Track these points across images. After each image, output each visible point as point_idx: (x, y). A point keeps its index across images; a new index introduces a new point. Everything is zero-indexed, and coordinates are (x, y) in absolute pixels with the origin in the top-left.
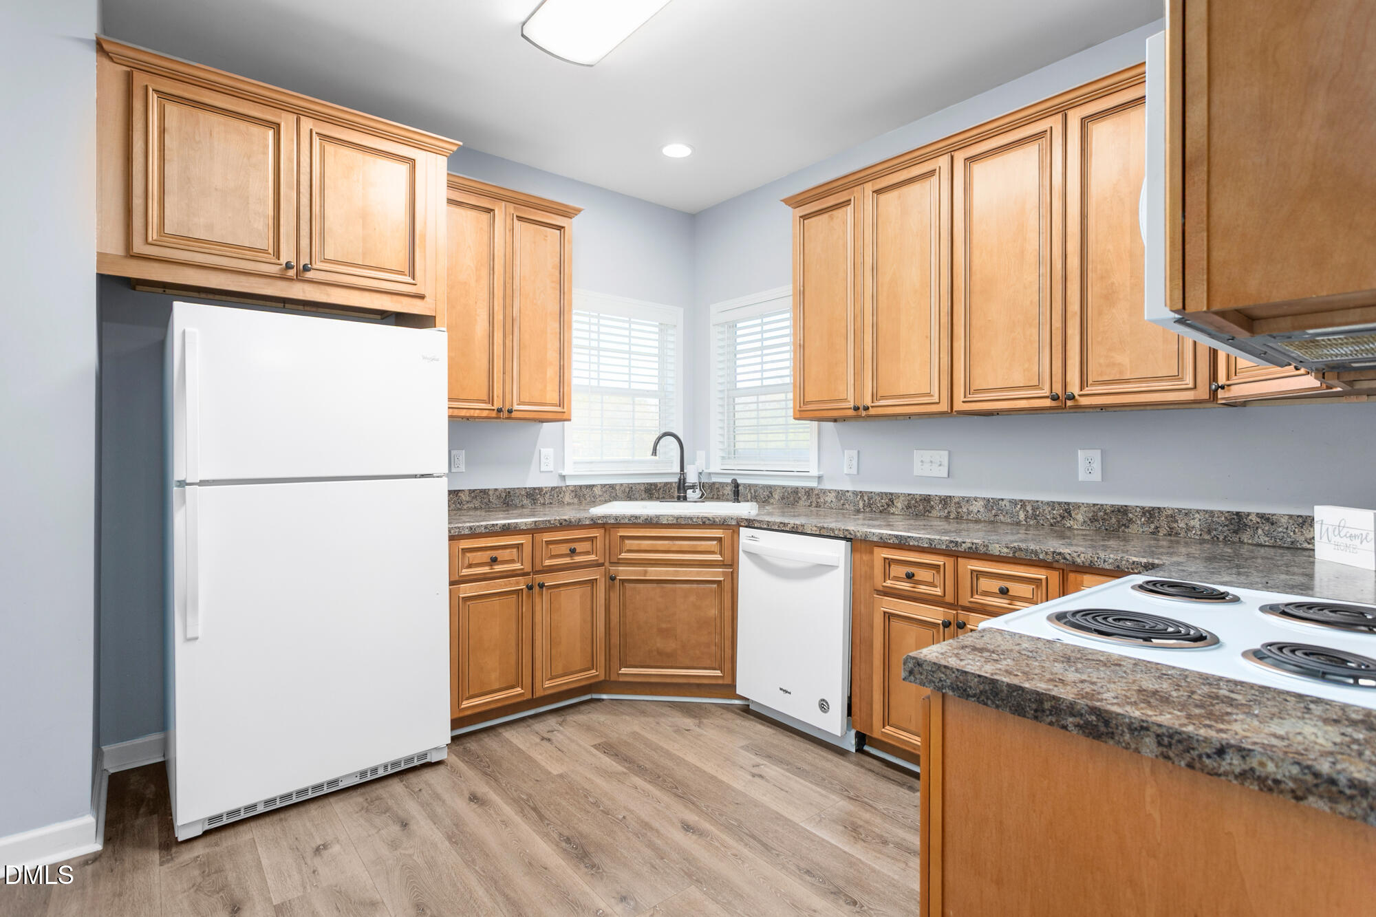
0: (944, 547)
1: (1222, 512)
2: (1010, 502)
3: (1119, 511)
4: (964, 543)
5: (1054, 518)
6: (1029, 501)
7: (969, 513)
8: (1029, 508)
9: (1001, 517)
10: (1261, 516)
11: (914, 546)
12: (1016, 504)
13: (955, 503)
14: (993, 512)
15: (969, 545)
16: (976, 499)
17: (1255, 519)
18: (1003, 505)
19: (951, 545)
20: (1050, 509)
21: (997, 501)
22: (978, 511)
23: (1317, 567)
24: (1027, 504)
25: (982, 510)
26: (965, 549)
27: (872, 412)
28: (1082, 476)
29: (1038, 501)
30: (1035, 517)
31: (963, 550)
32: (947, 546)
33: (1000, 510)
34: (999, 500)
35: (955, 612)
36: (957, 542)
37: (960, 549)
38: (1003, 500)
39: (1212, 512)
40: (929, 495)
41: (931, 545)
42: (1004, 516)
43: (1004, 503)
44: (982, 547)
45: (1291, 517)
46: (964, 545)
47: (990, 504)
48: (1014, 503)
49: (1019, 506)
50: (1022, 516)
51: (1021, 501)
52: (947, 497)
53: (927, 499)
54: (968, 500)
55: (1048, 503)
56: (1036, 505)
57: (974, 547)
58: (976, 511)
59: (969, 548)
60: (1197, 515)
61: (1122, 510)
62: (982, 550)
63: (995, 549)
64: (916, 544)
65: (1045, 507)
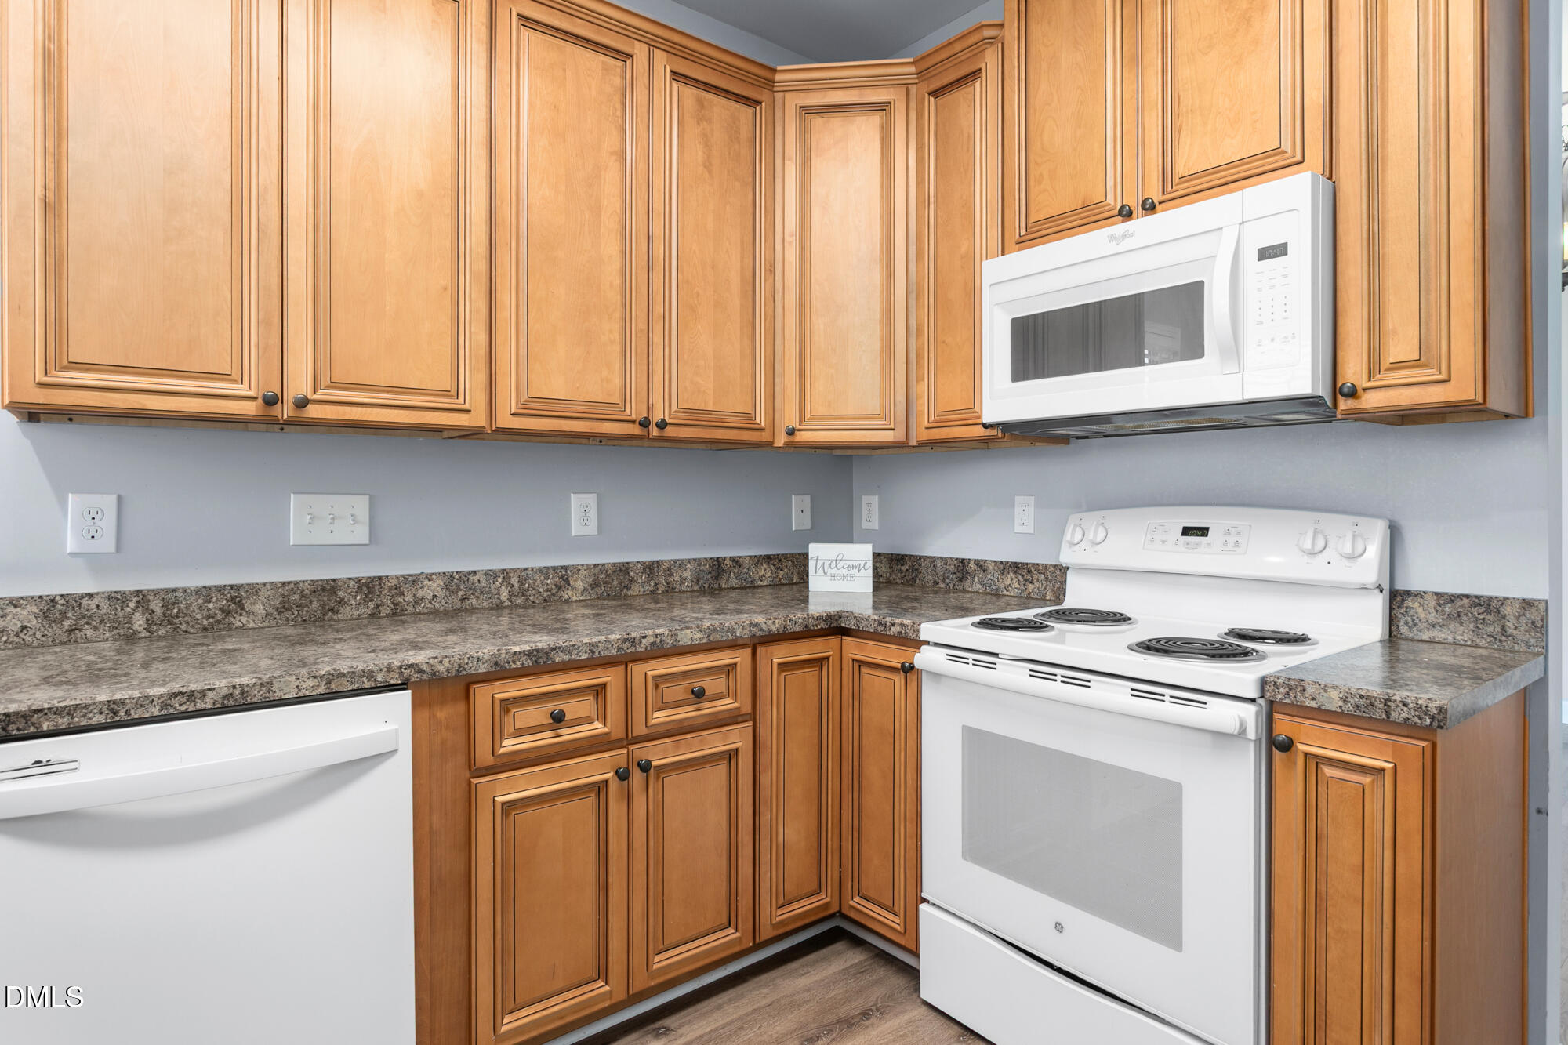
0: (614, 652)
1: (706, 559)
2: (486, 574)
3: (621, 570)
4: (644, 637)
5: (548, 590)
6: (515, 570)
7: (417, 601)
8: (514, 581)
9: (474, 601)
10: (733, 559)
11: (563, 662)
12: (495, 577)
13: (390, 588)
14: (460, 594)
15: (652, 639)
16: (429, 577)
17: (728, 562)
18: (476, 581)
19: (625, 646)
20: (542, 578)
21: (465, 576)
22: (435, 596)
23: (811, 599)
24: (512, 575)
25: (440, 593)
26: (646, 648)
27: (313, 412)
28: (576, 529)
29: (526, 569)
30: (523, 592)
31: (643, 649)
32: (620, 649)
33: (471, 589)
34: (469, 573)
35: (625, 751)
36: (634, 638)
37: (638, 649)
38: (475, 573)
39: (699, 560)
40: (334, 580)
41: (593, 653)
42: (478, 598)
43: (476, 578)
44: (669, 637)
45: (750, 557)
46: (644, 641)
47: (455, 582)
48: (492, 575)
49: (500, 580)
50: (504, 593)
51: (504, 571)
52: (373, 579)
53: (329, 588)
54: (415, 580)
55: (540, 570)
56: (524, 575)
57: (658, 640)
58: (430, 597)
59: (652, 644)
60: (689, 566)
61: (624, 569)
62: (670, 642)
63: (687, 637)
64: (566, 657)
65: (537, 577)
